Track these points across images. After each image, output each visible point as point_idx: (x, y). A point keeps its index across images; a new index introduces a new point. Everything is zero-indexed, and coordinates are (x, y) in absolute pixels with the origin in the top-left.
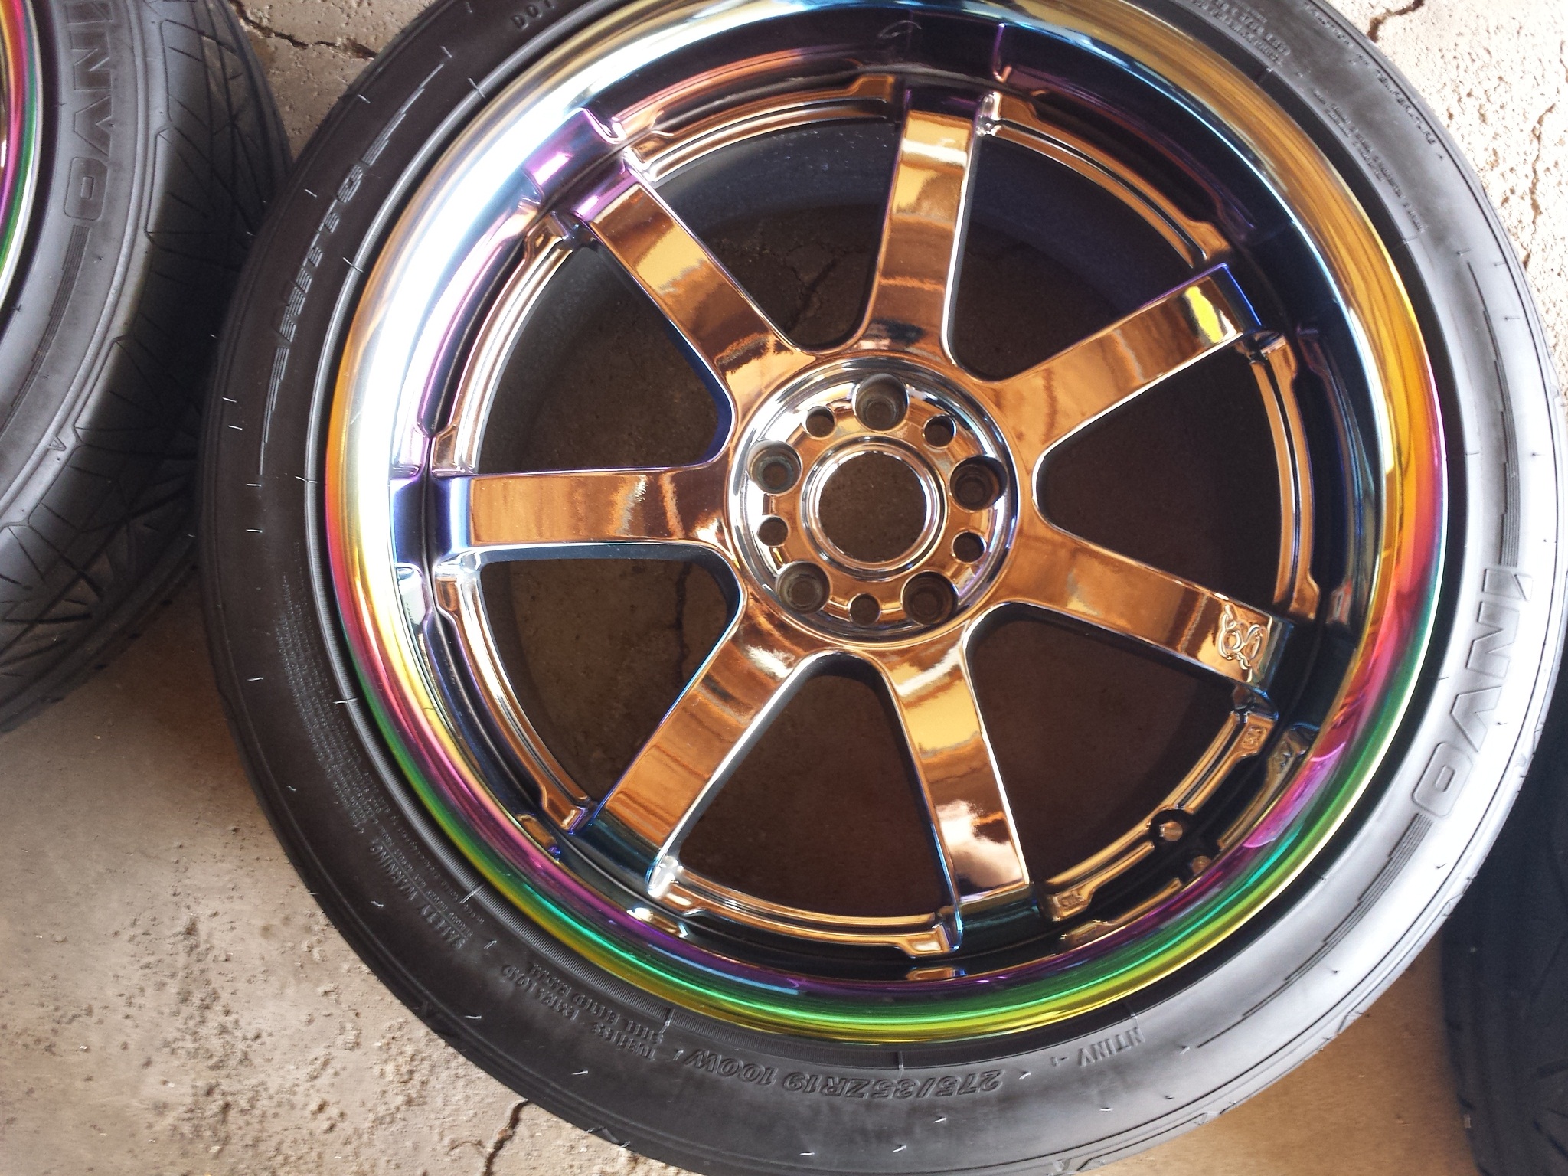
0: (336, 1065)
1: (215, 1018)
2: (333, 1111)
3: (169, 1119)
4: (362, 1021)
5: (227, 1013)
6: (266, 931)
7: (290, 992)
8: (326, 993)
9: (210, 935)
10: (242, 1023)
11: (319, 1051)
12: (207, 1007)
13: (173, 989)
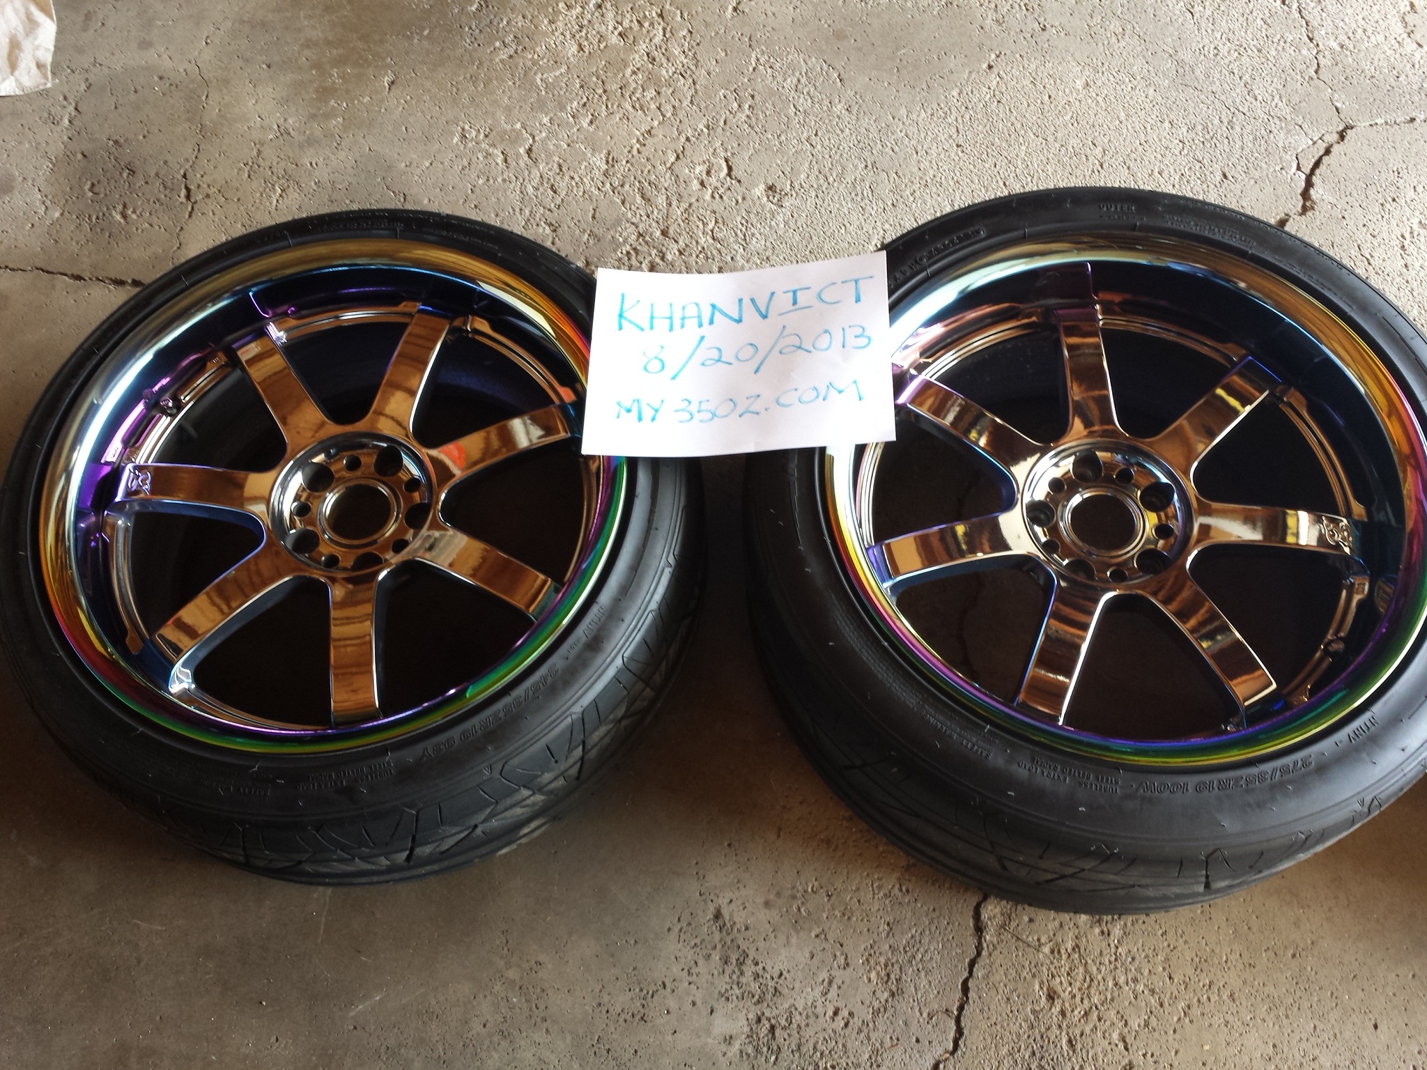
2: (845, 1013)
3: (736, 1046)
6: (767, 904)
7: (794, 940)
9: (731, 915)
12: (741, 964)
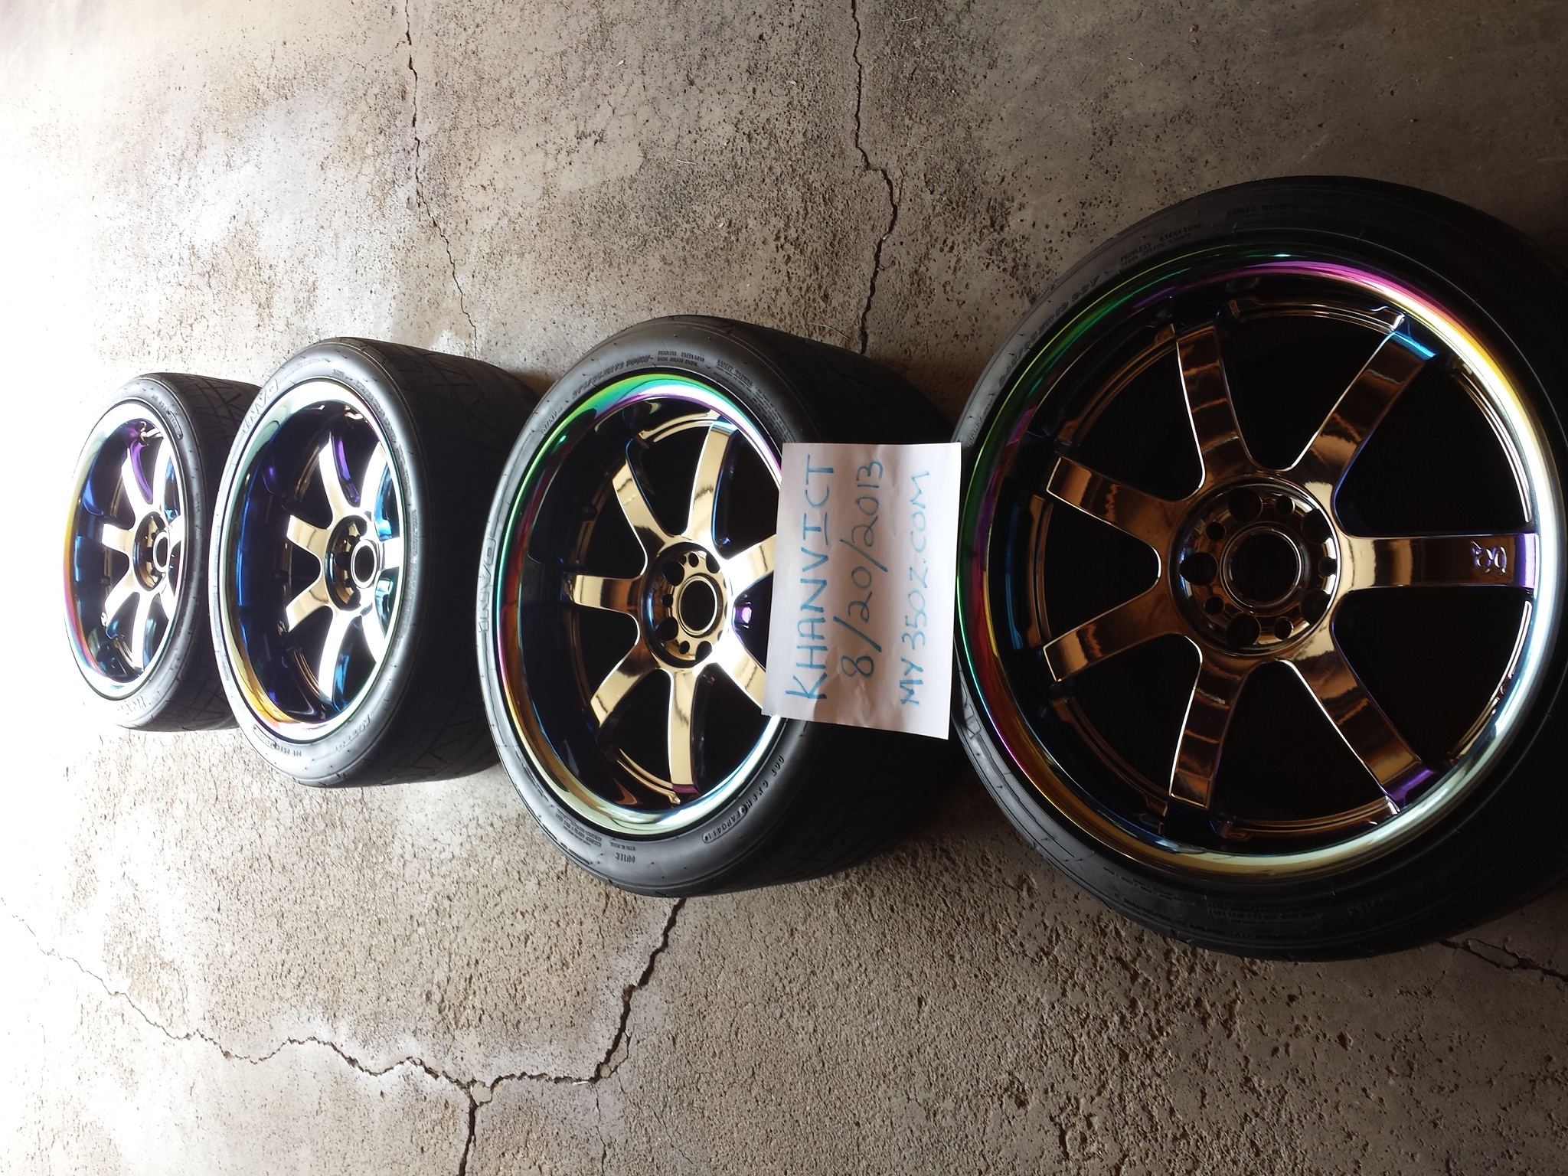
0: (950, 272)
1: (1010, 264)
4: (945, 296)
5: (1004, 270)
8: (964, 302)
10: (996, 268)
11: (959, 274)
13: (1033, 267)
